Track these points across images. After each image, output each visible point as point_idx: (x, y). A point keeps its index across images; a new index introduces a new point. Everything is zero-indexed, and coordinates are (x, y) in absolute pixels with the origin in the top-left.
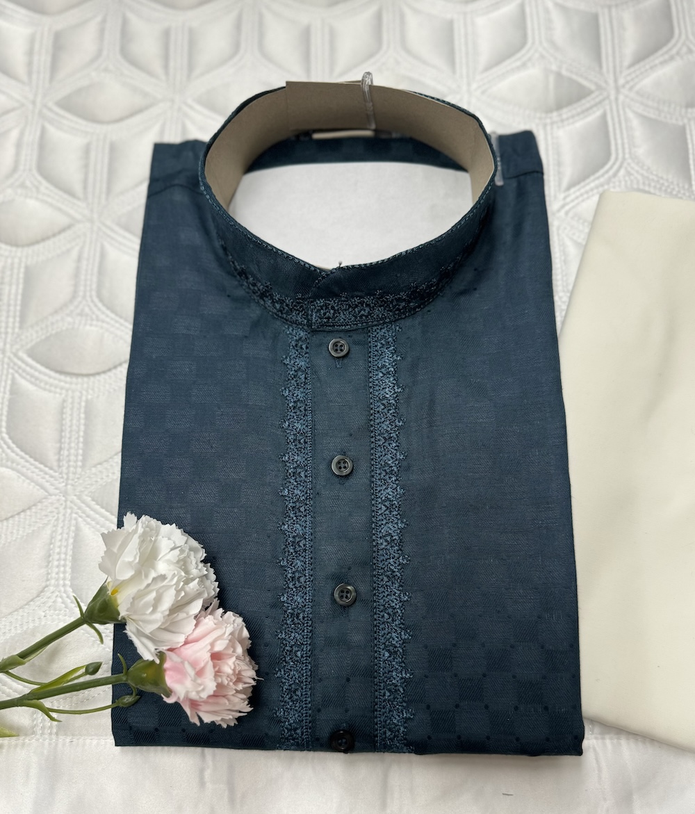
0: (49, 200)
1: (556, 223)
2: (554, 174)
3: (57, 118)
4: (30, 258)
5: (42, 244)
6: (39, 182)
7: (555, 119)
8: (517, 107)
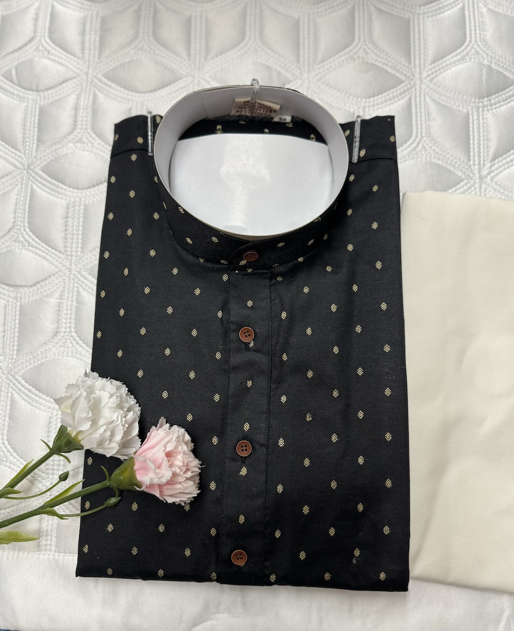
1: (483, 186)
2: (484, 147)
3: (105, 87)
4: (87, 198)
5: (97, 187)
6: (94, 139)
7: (485, 103)
8: (457, 93)
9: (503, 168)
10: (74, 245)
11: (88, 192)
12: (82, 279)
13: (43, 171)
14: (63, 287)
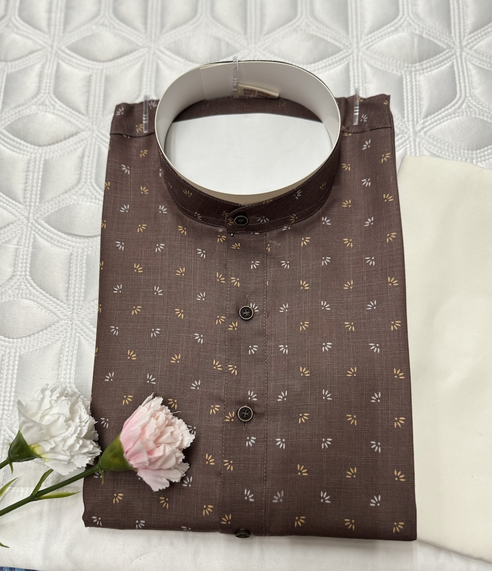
0: (62, 114)
1: (418, 140)
2: (417, 106)
3: (68, 57)
4: (48, 154)
5: (57, 145)
6: (55, 102)
7: (417, 68)
8: (391, 59)
9: (435, 124)
10: (34, 196)
11: (48, 149)
12: (39, 227)
13: (7, 130)
14: (21, 235)
